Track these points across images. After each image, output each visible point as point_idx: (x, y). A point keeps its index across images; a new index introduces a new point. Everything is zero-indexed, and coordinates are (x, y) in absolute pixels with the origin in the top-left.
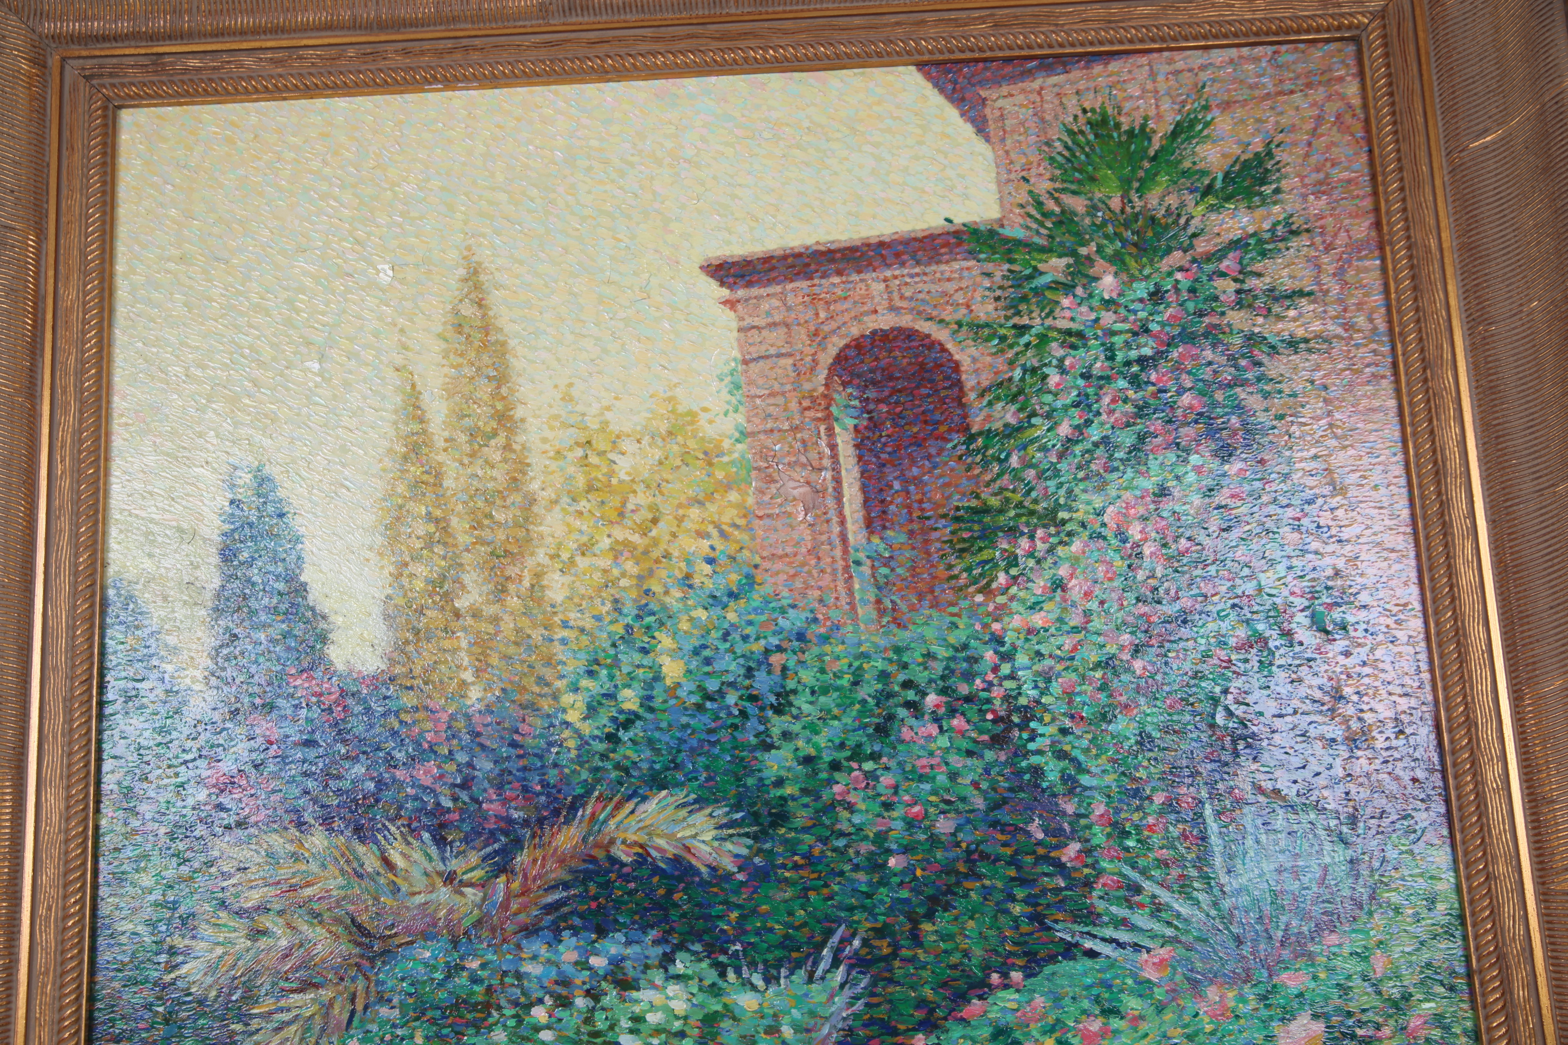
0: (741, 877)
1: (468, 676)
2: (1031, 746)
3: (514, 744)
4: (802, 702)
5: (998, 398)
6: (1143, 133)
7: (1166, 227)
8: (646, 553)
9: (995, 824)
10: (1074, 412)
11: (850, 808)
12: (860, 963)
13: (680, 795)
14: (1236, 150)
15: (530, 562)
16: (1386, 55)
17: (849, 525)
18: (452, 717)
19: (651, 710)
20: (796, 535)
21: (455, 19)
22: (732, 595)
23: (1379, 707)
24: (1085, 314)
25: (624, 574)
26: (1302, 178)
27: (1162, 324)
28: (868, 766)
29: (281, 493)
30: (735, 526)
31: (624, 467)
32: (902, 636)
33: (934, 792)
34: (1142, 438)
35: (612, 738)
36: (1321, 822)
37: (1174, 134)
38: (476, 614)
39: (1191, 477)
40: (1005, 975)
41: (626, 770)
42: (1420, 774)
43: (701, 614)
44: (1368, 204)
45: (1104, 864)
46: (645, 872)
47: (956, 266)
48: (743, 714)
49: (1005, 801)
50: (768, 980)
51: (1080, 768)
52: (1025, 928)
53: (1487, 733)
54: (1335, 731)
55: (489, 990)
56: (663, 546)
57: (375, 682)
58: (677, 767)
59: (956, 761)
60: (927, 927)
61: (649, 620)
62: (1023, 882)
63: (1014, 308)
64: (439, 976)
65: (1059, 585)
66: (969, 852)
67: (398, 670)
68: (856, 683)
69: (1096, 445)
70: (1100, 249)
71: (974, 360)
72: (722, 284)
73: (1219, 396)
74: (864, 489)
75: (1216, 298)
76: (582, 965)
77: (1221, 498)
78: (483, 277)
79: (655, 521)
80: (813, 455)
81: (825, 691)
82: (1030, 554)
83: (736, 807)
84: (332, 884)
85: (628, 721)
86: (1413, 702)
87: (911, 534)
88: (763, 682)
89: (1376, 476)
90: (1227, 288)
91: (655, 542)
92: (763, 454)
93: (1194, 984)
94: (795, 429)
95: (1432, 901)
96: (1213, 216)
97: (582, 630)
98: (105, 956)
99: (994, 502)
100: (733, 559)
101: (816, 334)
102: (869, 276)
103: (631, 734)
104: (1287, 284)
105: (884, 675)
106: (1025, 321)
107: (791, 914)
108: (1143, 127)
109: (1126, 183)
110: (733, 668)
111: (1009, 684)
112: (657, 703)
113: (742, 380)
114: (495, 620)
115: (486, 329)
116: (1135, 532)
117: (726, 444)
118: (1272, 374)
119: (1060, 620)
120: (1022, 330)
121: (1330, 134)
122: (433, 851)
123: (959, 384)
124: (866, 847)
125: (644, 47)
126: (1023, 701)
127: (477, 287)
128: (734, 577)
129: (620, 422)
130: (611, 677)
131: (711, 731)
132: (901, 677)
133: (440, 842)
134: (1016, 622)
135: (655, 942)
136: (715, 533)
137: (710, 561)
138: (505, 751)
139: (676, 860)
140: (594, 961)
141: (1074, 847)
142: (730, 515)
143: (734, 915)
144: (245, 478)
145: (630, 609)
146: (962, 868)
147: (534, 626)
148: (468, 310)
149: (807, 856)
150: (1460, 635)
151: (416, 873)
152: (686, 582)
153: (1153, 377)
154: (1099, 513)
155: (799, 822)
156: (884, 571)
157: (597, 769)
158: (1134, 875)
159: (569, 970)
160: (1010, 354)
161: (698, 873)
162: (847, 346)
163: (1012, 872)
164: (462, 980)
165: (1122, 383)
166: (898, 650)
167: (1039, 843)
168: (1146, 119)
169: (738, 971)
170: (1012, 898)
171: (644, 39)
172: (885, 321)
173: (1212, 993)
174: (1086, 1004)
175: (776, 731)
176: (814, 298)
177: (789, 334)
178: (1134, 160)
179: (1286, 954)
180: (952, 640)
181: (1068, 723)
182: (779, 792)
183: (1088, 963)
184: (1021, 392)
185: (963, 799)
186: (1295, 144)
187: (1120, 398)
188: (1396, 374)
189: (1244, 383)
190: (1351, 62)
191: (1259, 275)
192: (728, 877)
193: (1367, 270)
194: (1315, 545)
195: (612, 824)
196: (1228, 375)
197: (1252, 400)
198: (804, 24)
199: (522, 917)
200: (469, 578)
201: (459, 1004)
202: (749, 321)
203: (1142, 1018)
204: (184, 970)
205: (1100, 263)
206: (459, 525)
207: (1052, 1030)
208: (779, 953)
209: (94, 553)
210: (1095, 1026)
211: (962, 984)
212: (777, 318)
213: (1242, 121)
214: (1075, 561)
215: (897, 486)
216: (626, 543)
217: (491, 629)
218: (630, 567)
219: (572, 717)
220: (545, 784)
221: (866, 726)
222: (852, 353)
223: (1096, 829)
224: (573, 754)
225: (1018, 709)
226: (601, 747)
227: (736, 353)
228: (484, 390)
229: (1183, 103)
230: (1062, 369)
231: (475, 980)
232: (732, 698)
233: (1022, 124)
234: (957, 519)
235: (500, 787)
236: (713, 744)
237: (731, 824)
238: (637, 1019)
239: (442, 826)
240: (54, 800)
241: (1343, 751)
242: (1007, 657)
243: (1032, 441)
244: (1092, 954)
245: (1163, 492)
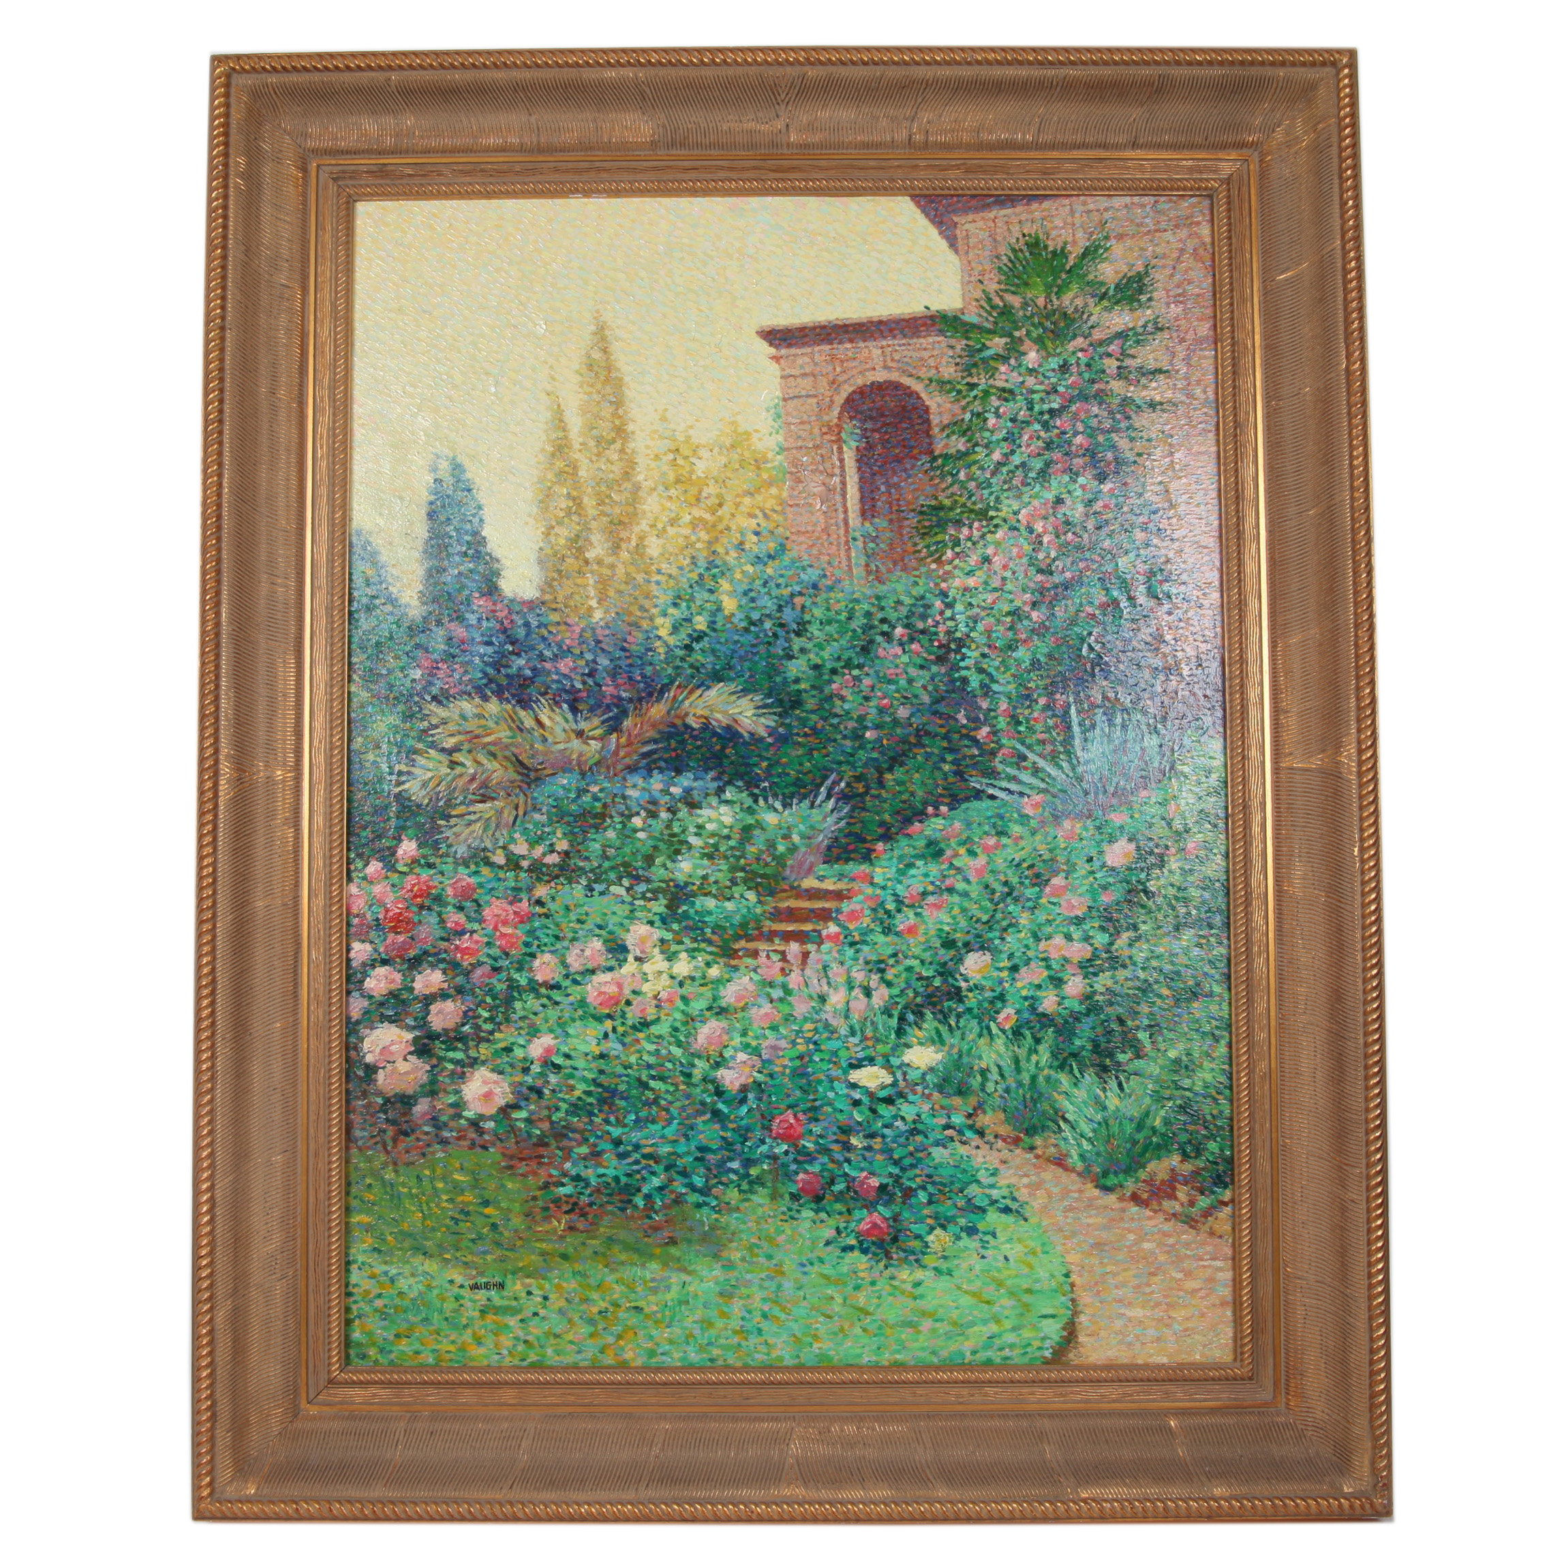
0: (770, 740)
1: (593, 603)
2: (962, 664)
3: (623, 649)
4: (814, 629)
5: (953, 433)
6: (1061, 254)
7: (1074, 320)
8: (714, 526)
9: (935, 713)
10: (1004, 444)
11: (843, 699)
12: (844, 797)
13: (732, 687)
14: (1125, 269)
15: (636, 529)
16: (1229, 210)
17: (850, 514)
18: (583, 630)
19: (715, 630)
20: (814, 519)
21: (591, 148)
22: (770, 557)
23: (1188, 649)
24: (1015, 378)
25: (698, 540)
26: (1168, 291)
27: (1067, 387)
28: (856, 672)
29: (468, 475)
30: (774, 511)
31: (701, 468)
32: (882, 589)
33: (897, 691)
34: (1048, 464)
35: (688, 648)
36: (1143, 720)
37: (1084, 255)
38: (600, 562)
39: (1079, 493)
40: (936, 808)
41: (697, 669)
42: (1208, 693)
43: (750, 569)
44: (1209, 312)
45: (1004, 741)
46: (707, 735)
47: (930, 340)
48: (775, 635)
49: (943, 698)
50: (785, 806)
51: (993, 679)
52: (951, 779)
53: (1252, 669)
54: (1157, 662)
55: (605, 805)
56: (725, 522)
57: (531, 605)
58: (730, 668)
59: (913, 672)
60: (888, 776)
61: (715, 571)
62: (951, 750)
63: (968, 370)
64: (573, 795)
65: (987, 560)
66: (918, 730)
67: (547, 597)
68: (850, 618)
69: (1017, 467)
70: (1028, 333)
71: (939, 406)
72: (771, 345)
73: (1101, 438)
74: (861, 490)
75: (1104, 372)
76: (666, 792)
77: (1098, 506)
78: (607, 333)
79: (720, 505)
80: (828, 465)
81: (829, 622)
82: (969, 538)
83: (769, 696)
84: (502, 735)
85: (699, 637)
86: (1209, 646)
87: (891, 521)
88: (788, 615)
89: (1199, 497)
90: (1111, 365)
91: (720, 519)
92: (795, 463)
93: (1056, 817)
94: (816, 447)
95: (1209, 773)
96: (1106, 314)
97: (670, 576)
98: (356, 774)
99: (947, 502)
100: (772, 533)
101: (833, 382)
102: (871, 344)
103: (701, 645)
104: (1151, 365)
105: (868, 614)
106: (975, 380)
107: (801, 764)
108: (1063, 249)
109: (1048, 287)
110: (769, 604)
111: (950, 623)
112: (719, 626)
113: (782, 412)
114: (612, 567)
115: (609, 369)
116: (1039, 527)
117: (770, 455)
118: (1137, 425)
119: (986, 583)
120: (972, 386)
121: (1188, 261)
122: (570, 716)
123: (928, 421)
124: (851, 724)
125: (722, 174)
126: (958, 635)
127: (603, 339)
128: (772, 545)
129: (701, 436)
130: (689, 608)
131: (753, 646)
132: (880, 616)
133: (574, 710)
134: (957, 583)
135: (713, 779)
136: (760, 515)
137: (757, 534)
138: (618, 654)
139: (728, 728)
140: (672, 790)
141: (985, 730)
142: (771, 503)
143: (765, 764)
144: (444, 465)
145: (702, 563)
146: (913, 740)
147: (638, 572)
148: (597, 355)
149: (813, 729)
150: (1242, 605)
151: (558, 730)
152: (740, 546)
153: (1058, 423)
154: (1016, 513)
155: (809, 707)
156: (872, 545)
157: (677, 668)
158: (1023, 749)
159: (657, 795)
160: (963, 403)
161: (742, 736)
162: (854, 392)
163: (945, 744)
164: (587, 798)
165: (1037, 426)
166: (878, 598)
167: (963, 726)
168: (1065, 243)
169: (766, 800)
170: (944, 760)
171: (722, 168)
172: (880, 376)
173: (1067, 824)
174: (986, 828)
175: (796, 647)
176: (833, 357)
177: (815, 382)
178: (1055, 272)
179: (1114, 801)
180: (914, 593)
181: (986, 650)
182: (797, 687)
183: (990, 802)
184: (969, 429)
185: (916, 696)
186: (1164, 267)
187: (1035, 437)
188: (1218, 429)
189: (1117, 431)
190: (1207, 212)
191: (1134, 357)
192: (762, 739)
193: (1205, 357)
194: (1155, 541)
195: (687, 703)
196: (1107, 425)
197: (1123, 444)
198: (834, 163)
199: (627, 760)
200: (596, 538)
201: (585, 813)
202: (788, 371)
203: (1022, 838)
204: (406, 786)
205: (1027, 342)
206: (589, 502)
207: (964, 843)
208: (792, 789)
209: (344, 512)
210: (992, 841)
211: (909, 813)
212: (808, 370)
213: (1131, 249)
214: (998, 544)
215: (883, 488)
216: (701, 519)
217: (609, 572)
218: (704, 535)
219: (663, 633)
220: (643, 676)
221: (854, 647)
222: (857, 397)
223: (1001, 719)
224: (662, 657)
225: (955, 640)
226: (681, 653)
227: (778, 393)
228: (607, 411)
229: (1092, 234)
230: (998, 416)
231: (596, 799)
232: (768, 625)
233: (981, 242)
234: (922, 513)
235: (614, 677)
236: (754, 654)
237: (765, 706)
238: (700, 827)
239: (575, 700)
240: (321, 672)
241: (1162, 677)
242: (950, 606)
243: (975, 462)
244: (992, 797)
245: (1059, 501)
